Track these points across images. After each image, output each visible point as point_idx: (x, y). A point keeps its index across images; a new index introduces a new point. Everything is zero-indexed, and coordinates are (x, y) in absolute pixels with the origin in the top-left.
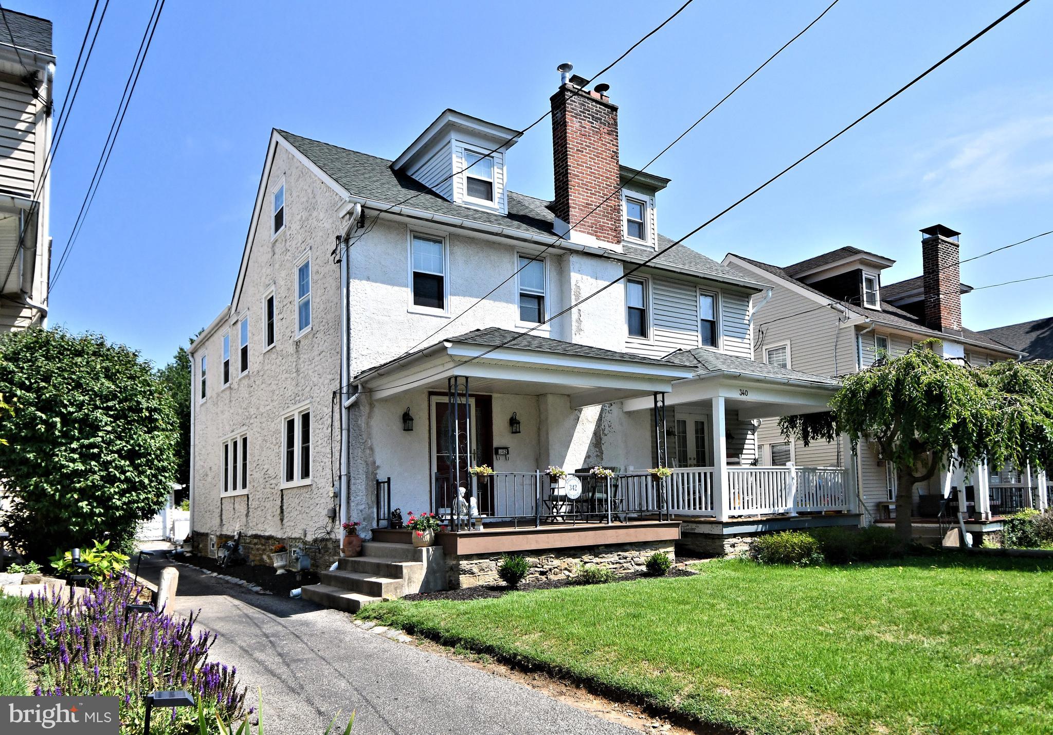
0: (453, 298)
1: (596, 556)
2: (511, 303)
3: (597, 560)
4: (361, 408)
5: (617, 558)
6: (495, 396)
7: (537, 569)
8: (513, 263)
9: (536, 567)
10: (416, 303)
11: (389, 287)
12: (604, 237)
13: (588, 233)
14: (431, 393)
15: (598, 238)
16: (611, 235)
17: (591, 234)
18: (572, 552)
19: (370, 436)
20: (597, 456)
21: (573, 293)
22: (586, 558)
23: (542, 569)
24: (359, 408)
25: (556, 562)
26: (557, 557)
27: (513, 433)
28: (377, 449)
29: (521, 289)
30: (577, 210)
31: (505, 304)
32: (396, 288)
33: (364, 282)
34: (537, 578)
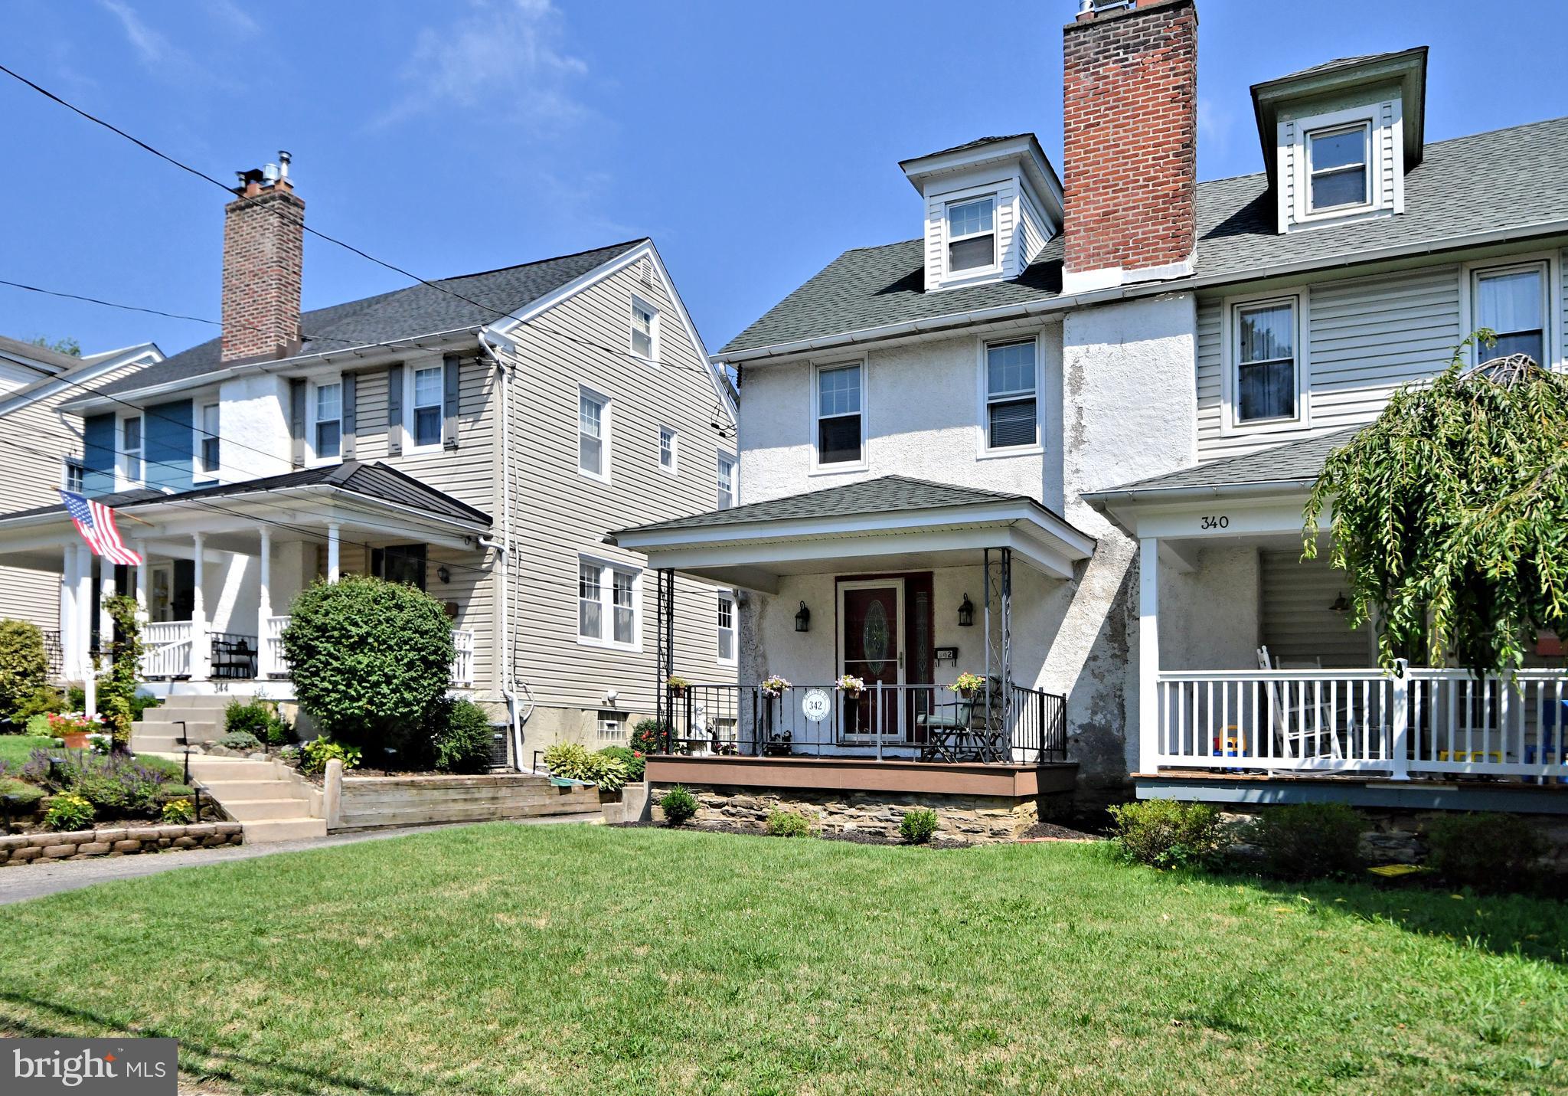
0: (871, 441)
1: (851, 806)
2: (970, 424)
3: (853, 811)
4: (752, 607)
5: (888, 813)
6: (936, 571)
7: (752, 812)
8: (975, 361)
9: (752, 808)
10: (823, 460)
11: (786, 449)
12: (1145, 259)
13: (1106, 266)
14: (838, 579)
15: (1128, 266)
16: (1163, 249)
17: (1113, 265)
18: (811, 795)
19: (762, 640)
20: (1114, 656)
21: (1066, 381)
22: (832, 806)
23: (760, 813)
24: (749, 607)
25: (783, 806)
26: (785, 799)
27: (960, 624)
28: (770, 656)
29: (990, 398)
30: (1082, 233)
31: (957, 431)
32: (795, 448)
33: (756, 451)
34: (752, 823)
